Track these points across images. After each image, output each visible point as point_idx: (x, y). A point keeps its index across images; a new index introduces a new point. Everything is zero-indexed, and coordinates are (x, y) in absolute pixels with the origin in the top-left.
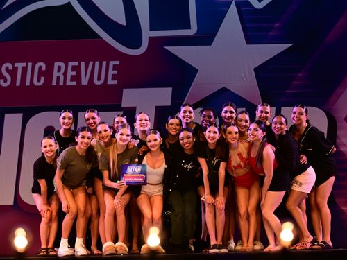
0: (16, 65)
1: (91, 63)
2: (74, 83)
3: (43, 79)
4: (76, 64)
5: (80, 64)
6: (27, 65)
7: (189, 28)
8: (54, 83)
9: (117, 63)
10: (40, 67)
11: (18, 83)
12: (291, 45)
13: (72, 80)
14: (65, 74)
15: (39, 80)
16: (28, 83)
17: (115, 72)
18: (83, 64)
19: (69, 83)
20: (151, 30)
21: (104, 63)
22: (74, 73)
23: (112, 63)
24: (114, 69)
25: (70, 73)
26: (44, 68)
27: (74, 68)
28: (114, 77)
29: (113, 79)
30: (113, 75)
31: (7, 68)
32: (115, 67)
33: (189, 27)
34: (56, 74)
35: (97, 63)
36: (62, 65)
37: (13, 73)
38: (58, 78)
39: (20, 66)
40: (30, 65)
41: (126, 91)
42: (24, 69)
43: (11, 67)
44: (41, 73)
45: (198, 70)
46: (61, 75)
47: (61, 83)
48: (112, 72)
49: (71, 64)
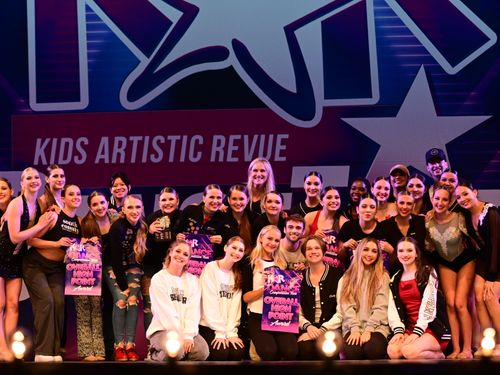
0: (169, 138)
1: (256, 137)
2: (236, 160)
3: (200, 154)
4: (239, 137)
5: (242, 137)
6: (182, 138)
7: (371, 97)
8: (213, 159)
9: (286, 136)
10: (197, 141)
11: (171, 159)
12: (489, 117)
13: (233, 156)
14: (226, 149)
15: (195, 156)
16: (182, 159)
17: (284, 147)
18: (246, 137)
19: (230, 159)
20: (326, 98)
21: (271, 137)
22: (236, 148)
23: (280, 137)
24: (282, 144)
25: (232, 148)
26: (201, 142)
27: (236, 142)
28: (282, 153)
29: (281, 155)
30: (281, 151)
31: (159, 142)
32: (283, 142)
33: (369, 95)
34: (215, 148)
35: (263, 137)
36: (223, 138)
37: (165, 147)
38: (218, 153)
39: (173, 139)
40: (185, 138)
41: (295, 169)
42: (179, 143)
43: (163, 140)
44: (198, 148)
45: (379, 146)
46: (221, 150)
47: (221, 159)
48: (280, 147)
49: (232, 138)
